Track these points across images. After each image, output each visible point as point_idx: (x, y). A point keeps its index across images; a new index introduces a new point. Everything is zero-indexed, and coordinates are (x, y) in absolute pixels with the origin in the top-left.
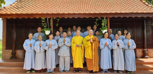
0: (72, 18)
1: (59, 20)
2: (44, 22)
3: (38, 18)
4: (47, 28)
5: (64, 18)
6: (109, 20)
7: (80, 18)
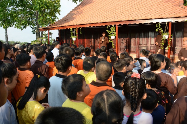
0: (89, 27)
1: (80, 29)
2: (72, 32)
3: (68, 28)
4: (74, 35)
5: (84, 27)
6: (117, 27)
7: (94, 27)
